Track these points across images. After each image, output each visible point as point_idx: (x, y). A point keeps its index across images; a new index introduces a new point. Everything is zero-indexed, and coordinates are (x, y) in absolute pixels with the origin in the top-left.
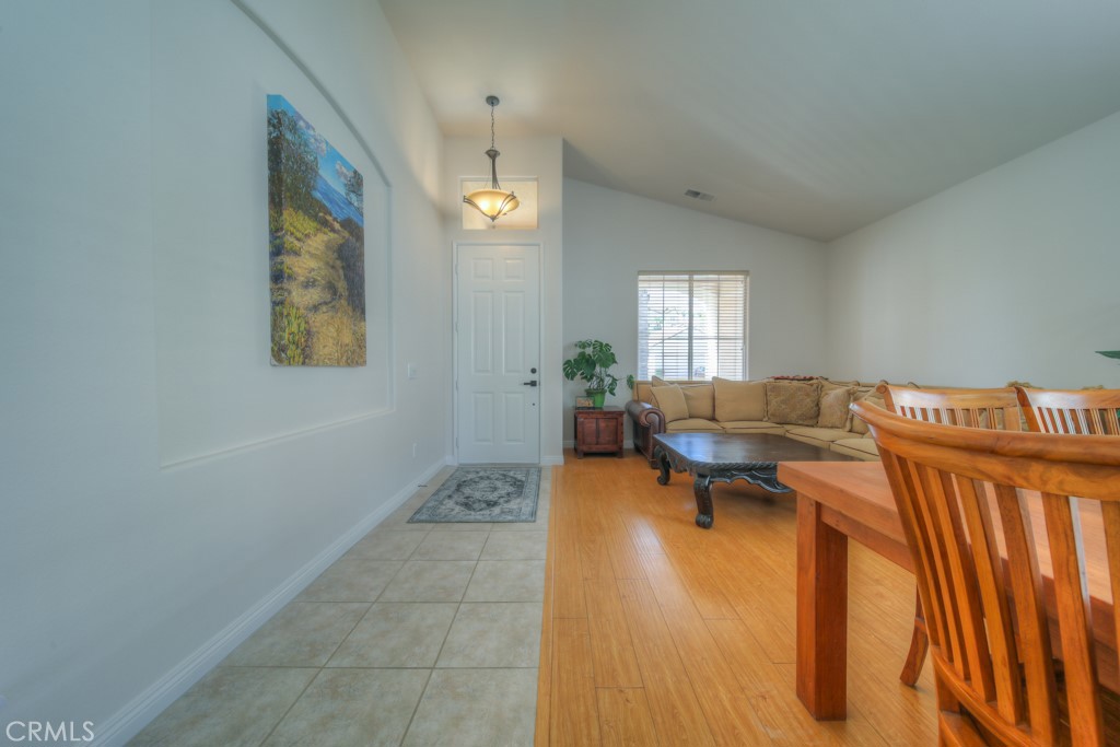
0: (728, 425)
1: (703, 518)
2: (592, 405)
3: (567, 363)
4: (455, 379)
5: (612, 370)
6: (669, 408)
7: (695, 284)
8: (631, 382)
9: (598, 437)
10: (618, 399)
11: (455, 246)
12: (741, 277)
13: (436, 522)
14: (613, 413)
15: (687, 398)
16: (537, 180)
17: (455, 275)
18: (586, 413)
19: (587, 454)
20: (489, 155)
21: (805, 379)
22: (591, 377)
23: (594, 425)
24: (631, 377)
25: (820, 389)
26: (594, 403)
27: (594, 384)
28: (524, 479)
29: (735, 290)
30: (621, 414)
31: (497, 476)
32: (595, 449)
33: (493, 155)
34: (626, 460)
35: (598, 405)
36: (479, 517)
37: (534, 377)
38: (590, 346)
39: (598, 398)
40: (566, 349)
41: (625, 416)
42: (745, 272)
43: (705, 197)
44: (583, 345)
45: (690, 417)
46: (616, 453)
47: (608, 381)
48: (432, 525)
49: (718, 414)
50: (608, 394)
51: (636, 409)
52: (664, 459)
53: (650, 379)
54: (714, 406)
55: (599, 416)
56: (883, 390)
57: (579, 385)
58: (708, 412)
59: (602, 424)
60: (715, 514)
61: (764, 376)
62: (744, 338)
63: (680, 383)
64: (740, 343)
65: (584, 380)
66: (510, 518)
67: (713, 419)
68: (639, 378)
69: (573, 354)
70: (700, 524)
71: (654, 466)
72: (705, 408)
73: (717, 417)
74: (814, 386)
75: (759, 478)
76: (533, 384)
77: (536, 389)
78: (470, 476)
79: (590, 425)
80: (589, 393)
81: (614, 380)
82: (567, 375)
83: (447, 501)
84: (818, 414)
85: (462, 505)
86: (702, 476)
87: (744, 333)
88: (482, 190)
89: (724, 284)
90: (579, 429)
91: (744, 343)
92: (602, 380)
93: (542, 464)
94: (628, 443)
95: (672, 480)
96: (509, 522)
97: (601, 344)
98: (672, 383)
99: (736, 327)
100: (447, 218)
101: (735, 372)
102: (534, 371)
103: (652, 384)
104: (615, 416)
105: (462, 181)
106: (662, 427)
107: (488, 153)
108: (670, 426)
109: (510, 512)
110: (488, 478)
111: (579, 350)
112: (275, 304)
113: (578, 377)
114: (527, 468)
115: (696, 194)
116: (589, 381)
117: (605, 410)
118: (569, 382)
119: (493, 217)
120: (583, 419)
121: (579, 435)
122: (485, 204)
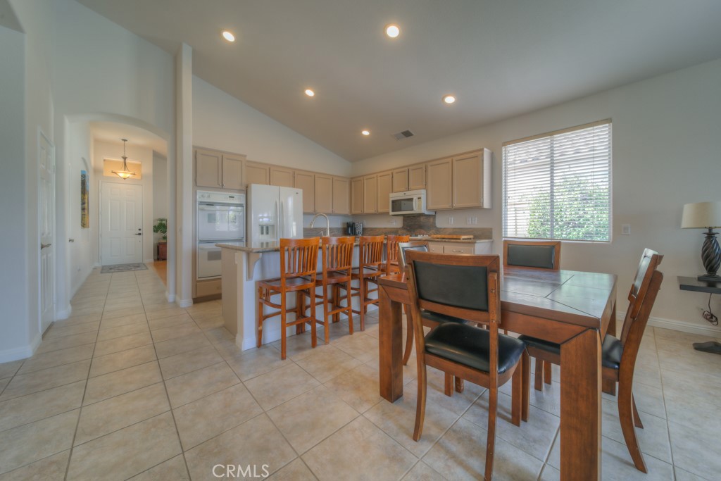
3: (155, 227)
4: (100, 233)
33: (125, 158)
37: (140, 232)
38: (164, 220)
40: (154, 221)
44: (160, 220)
57: (160, 235)
69: (157, 223)
76: (140, 234)
77: (141, 236)
80: (164, 238)
82: (154, 231)
88: (119, 170)
90: (160, 250)
93: (144, 262)
102: (140, 230)
107: (123, 157)
112: (82, 215)
113: (159, 232)
116: (164, 233)
118: (156, 234)
119: (125, 179)
120: (161, 247)
121: (160, 253)
122: (122, 175)
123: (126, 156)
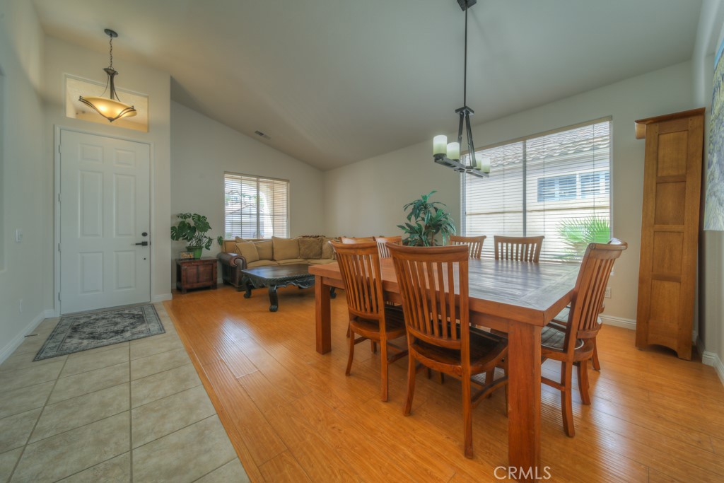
0: (281, 262)
1: (273, 307)
2: (192, 257)
3: (173, 228)
4: (57, 241)
5: (208, 234)
6: (248, 254)
7: (261, 184)
8: (220, 241)
9: (198, 278)
10: (213, 252)
11: (58, 130)
12: (285, 183)
13: (69, 354)
14: (209, 261)
15: (258, 249)
16: (148, 97)
17: (57, 154)
18: (188, 262)
19: (190, 290)
20: (108, 73)
21: (316, 237)
22: (191, 239)
23: (195, 270)
24: (221, 237)
25: (322, 241)
26: (194, 255)
27: (194, 243)
28: (141, 313)
29: (282, 189)
30: (215, 261)
31: (113, 316)
32: (195, 286)
33: (111, 73)
34: (218, 290)
35: (197, 256)
36: (112, 341)
37: (146, 239)
38: (189, 217)
39: (197, 252)
40: (172, 218)
41: (218, 262)
42: (287, 181)
43: (266, 137)
44: (185, 217)
45: (260, 259)
46: (212, 286)
47: (206, 240)
48: (66, 357)
49: (276, 257)
50: (204, 249)
51: (225, 257)
52: (248, 283)
53: (234, 239)
54: (273, 253)
55: (199, 264)
56: (340, 238)
57: (182, 244)
58: (270, 256)
59: (201, 269)
60: (279, 305)
61: (297, 236)
62: (288, 216)
63: (253, 240)
64: (285, 218)
65: (185, 241)
66: (142, 335)
67: (273, 259)
68: (226, 238)
69: (177, 222)
70: (272, 310)
71: (240, 290)
72: (268, 253)
73: (275, 258)
74: (319, 240)
75: (298, 283)
76: (144, 244)
77: (147, 248)
78: (82, 321)
79: (190, 271)
80: (190, 249)
81: (210, 240)
82: (173, 237)
83: (68, 340)
84: (321, 253)
85: (88, 338)
86: (273, 286)
87: (287, 213)
88: (98, 97)
89: (276, 185)
90: (183, 273)
91: (287, 218)
92: (200, 240)
93: (153, 302)
94: (220, 280)
95: (252, 295)
96: (143, 337)
97: (199, 216)
98: (249, 240)
99: (283, 209)
100: (49, 104)
101: (283, 234)
102: (145, 234)
103: (236, 241)
104: (210, 263)
105: (66, 76)
106: (245, 265)
107: (107, 70)
108: (250, 265)
109: (142, 332)
110: (103, 318)
111: (180, 220)
113: (181, 238)
114: (141, 306)
115: (261, 134)
116: (189, 241)
117: (202, 259)
118: (175, 241)
119: (111, 120)
120: (184, 267)
121: (183, 278)
122: (103, 108)
123: (115, 68)
